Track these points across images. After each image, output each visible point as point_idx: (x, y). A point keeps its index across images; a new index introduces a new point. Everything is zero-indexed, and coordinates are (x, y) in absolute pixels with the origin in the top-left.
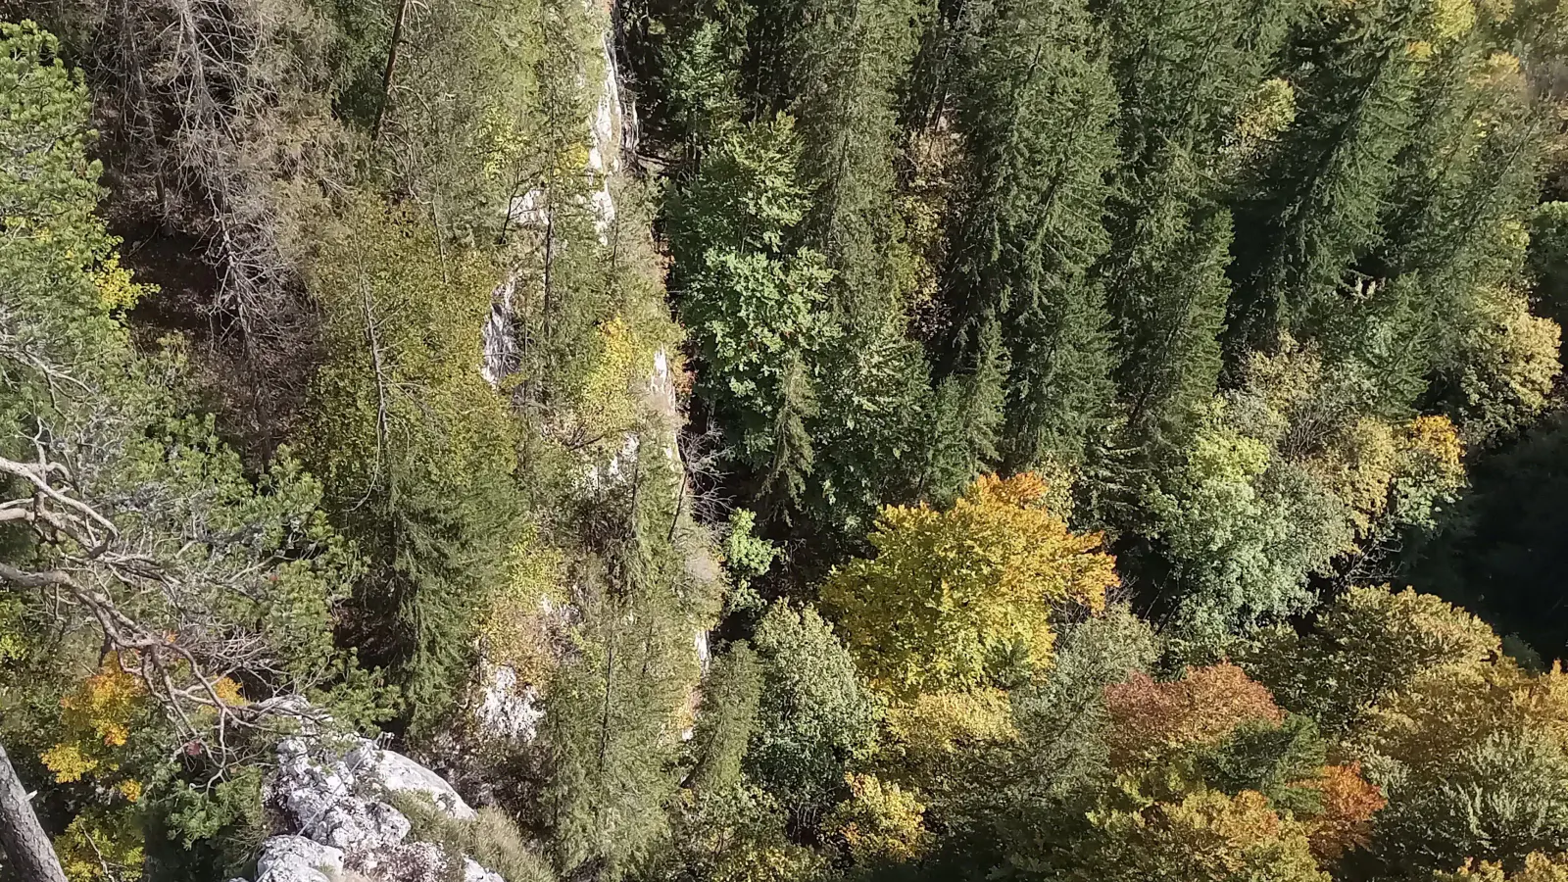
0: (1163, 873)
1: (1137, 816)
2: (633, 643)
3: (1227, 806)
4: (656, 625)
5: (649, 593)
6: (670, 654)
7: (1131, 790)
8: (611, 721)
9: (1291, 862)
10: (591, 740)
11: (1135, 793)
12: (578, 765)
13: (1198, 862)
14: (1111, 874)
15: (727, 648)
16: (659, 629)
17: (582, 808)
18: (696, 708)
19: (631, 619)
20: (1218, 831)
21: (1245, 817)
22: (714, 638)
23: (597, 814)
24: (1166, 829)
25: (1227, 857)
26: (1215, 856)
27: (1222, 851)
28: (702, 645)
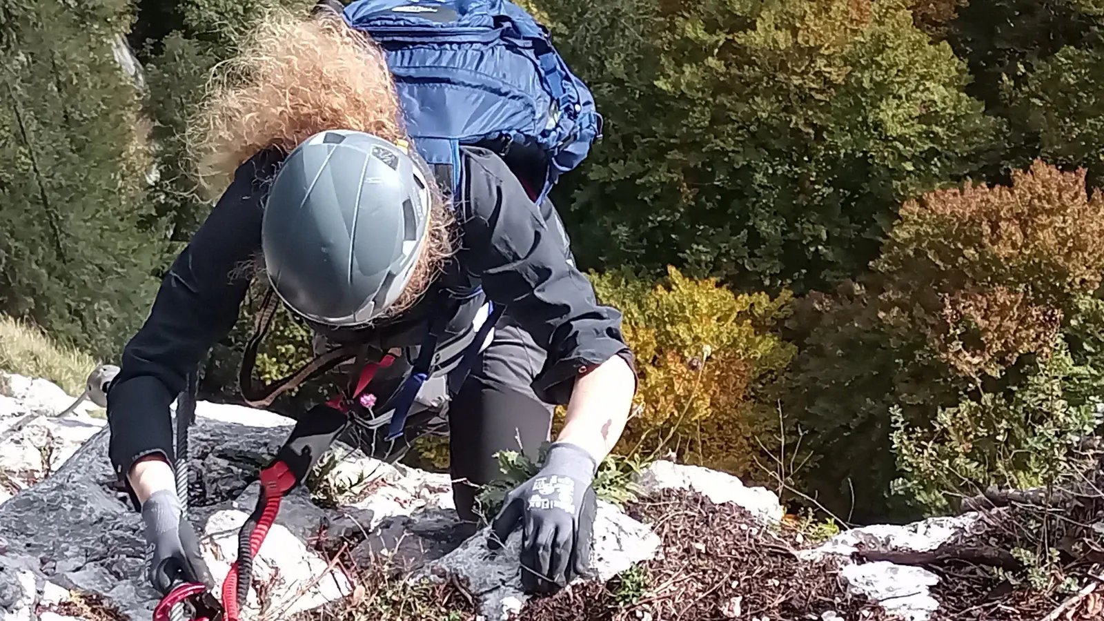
0: (765, 115)
1: (712, 62)
2: (38, 90)
3: (807, 9)
4: (57, 54)
5: (32, 17)
6: (90, 84)
7: (694, 30)
8: (52, 196)
9: (899, 45)
10: (38, 228)
11: (702, 35)
12: (34, 266)
13: (799, 87)
14: (709, 141)
15: (158, 49)
16: (64, 57)
17: (61, 317)
18: (150, 138)
19: (22, 57)
20: (807, 42)
21: (831, 14)
22: (135, 42)
23: (81, 317)
24: (752, 64)
25: (828, 69)
26: (815, 74)
27: (820, 63)
28: (124, 57)
